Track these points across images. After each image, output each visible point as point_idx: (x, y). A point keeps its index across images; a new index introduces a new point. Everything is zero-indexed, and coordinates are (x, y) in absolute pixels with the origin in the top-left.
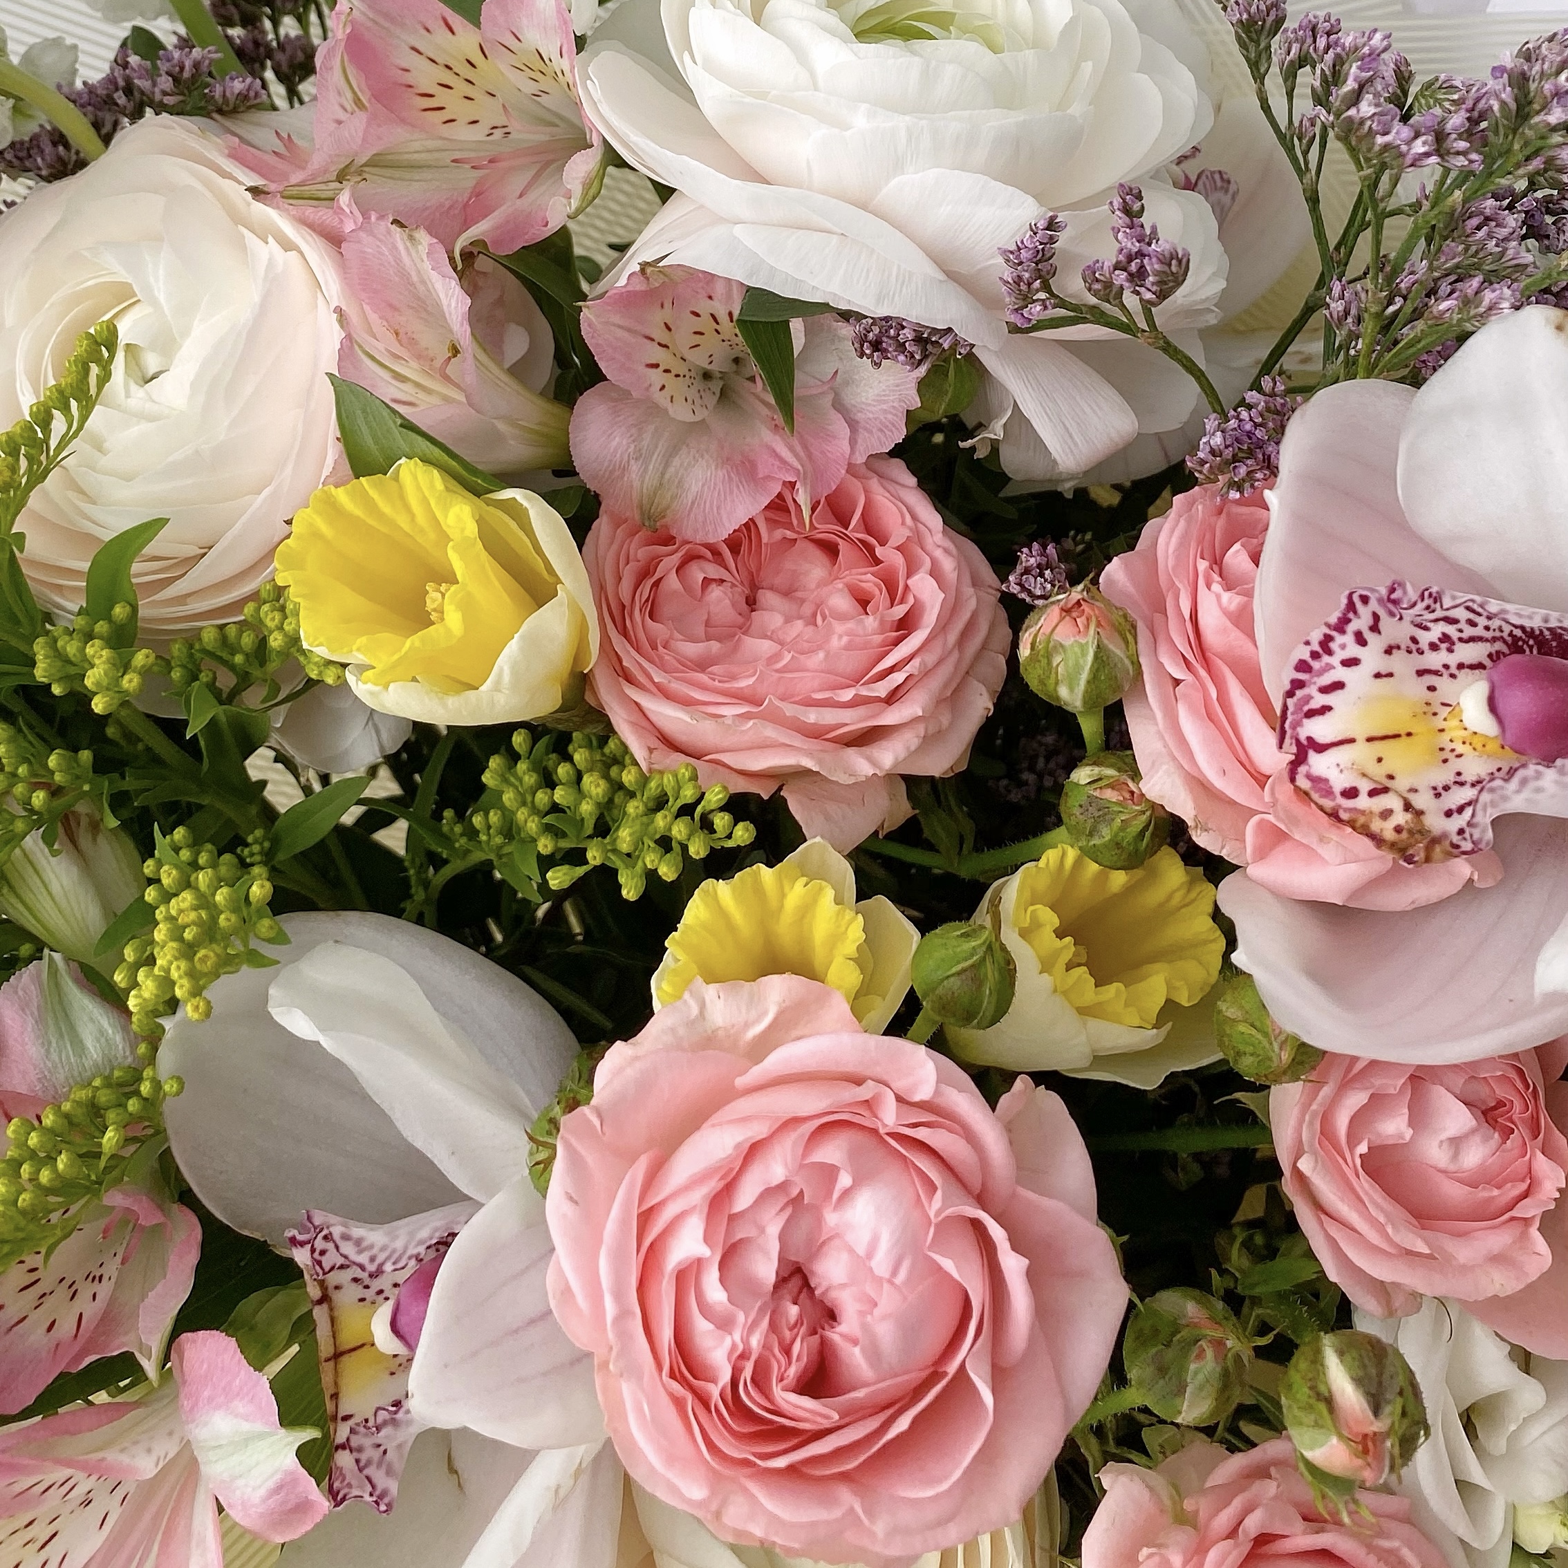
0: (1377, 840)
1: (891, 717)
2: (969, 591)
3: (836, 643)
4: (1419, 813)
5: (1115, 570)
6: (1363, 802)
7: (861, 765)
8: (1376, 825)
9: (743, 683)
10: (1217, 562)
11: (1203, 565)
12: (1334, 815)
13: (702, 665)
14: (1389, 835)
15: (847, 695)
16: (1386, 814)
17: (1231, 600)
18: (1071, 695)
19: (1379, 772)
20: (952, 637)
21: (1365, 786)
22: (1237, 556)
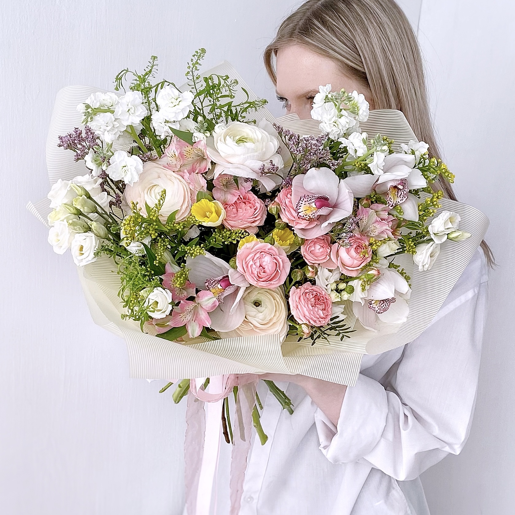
0: (307, 220)
1: (257, 219)
2: (262, 204)
3: (249, 212)
4: (310, 217)
5: (276, 199)
6: (305, 217)
7: (254, 224)
8: (306, 219)
9: (240, 218)
10: (287, 196)
11: (285, 197)
12: (302, 219)
13: (235, 217)
14: (308, 219)
15: (252, 217)
16: (307, 218)
17: (289, 200)
18: (274, 212)
19: (306, 214)
20: (261, 209)
21: (305, 215)
22: (289, 196)
